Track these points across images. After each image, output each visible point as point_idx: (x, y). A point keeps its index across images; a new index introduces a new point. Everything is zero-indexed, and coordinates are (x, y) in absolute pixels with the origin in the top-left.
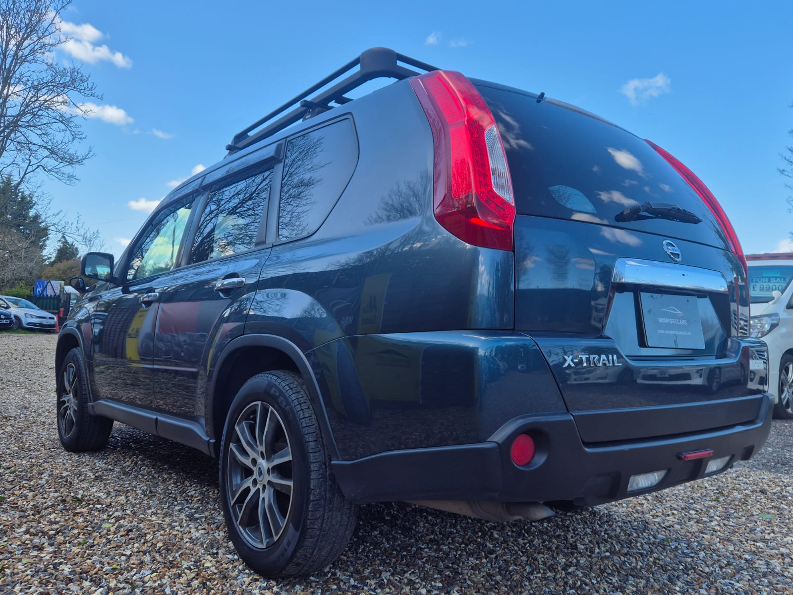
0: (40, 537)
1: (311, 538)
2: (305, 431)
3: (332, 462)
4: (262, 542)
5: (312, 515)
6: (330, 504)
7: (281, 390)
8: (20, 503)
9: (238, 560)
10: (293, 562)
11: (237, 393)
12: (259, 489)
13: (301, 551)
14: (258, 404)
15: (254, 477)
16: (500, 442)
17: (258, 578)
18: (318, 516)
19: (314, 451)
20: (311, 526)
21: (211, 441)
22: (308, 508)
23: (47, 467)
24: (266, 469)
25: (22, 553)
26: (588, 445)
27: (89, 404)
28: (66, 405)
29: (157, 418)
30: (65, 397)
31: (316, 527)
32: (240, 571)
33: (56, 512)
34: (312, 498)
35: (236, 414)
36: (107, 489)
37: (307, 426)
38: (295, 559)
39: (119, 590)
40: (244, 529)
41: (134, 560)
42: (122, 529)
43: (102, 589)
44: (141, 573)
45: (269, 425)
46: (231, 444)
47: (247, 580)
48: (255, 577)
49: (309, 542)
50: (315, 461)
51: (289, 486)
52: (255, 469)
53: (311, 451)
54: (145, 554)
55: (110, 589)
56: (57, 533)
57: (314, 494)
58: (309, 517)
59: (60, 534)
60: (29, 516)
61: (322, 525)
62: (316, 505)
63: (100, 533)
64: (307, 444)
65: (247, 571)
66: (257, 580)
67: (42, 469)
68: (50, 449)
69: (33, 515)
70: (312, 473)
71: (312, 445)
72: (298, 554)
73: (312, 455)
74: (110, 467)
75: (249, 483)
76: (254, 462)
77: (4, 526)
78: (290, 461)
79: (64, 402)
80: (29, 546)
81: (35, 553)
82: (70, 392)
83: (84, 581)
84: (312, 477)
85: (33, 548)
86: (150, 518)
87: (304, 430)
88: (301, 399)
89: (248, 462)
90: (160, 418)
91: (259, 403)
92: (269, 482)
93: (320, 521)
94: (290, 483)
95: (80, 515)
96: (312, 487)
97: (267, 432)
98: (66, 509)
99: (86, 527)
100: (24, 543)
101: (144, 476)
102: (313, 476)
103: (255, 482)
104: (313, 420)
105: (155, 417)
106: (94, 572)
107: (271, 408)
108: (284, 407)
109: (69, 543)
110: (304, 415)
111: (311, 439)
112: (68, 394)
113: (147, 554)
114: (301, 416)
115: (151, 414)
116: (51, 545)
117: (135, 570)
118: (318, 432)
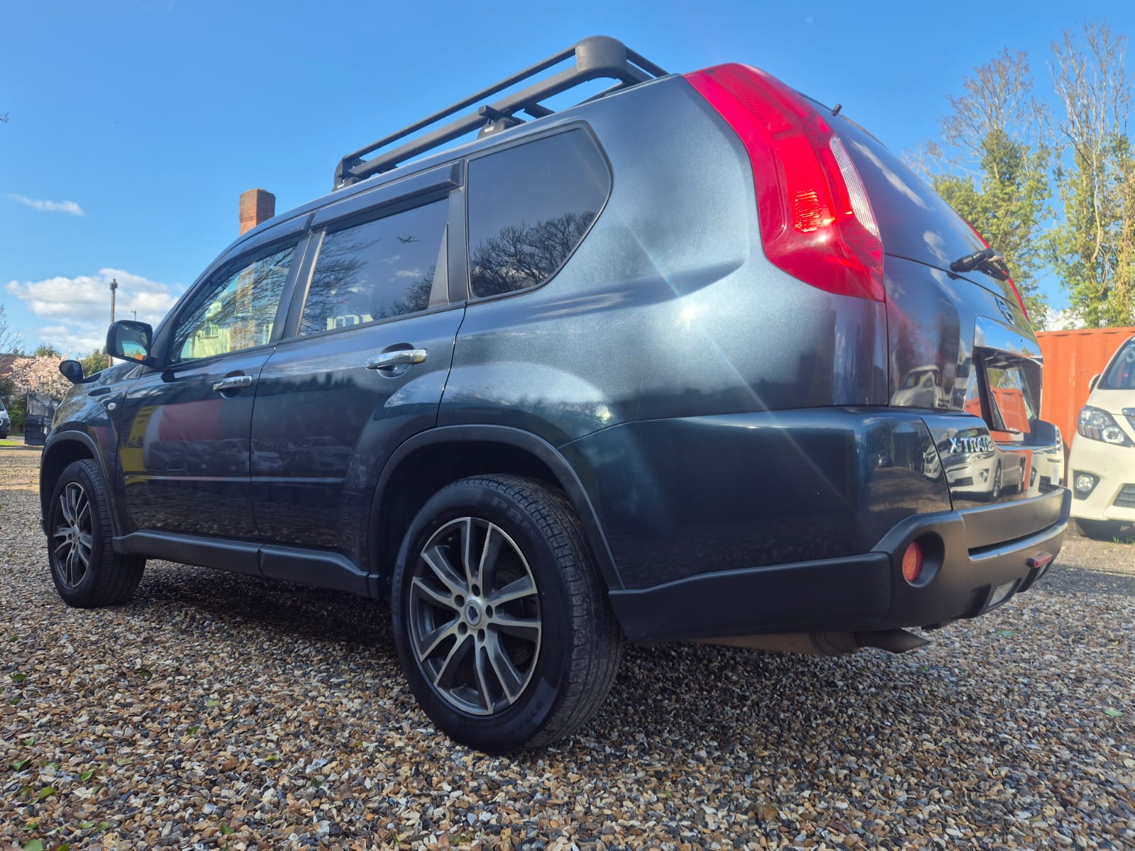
0: (122, 727)
1: (573, 695)
2: (558, 553)
3: (611, 592)
4: (484, 706)
5: (577, 665)
6: (597, 648)
7: (509, 500)
8: (52, 682)
9: (436, 734)
10: (544, 730)
11: (420, 508)
12: (471, 637)
13: (559, 715)
14: (465, 522)
15: (461, 620)
16: (890, 552)
17: (482, 755)
18: (583, 665)
19: (574, 579)
20: (575, 680)
21: (370, 576)
22: (571, 657)
23: (58, 630)
24: (484, 608)
25: (107, 752)
26: (973, 551)
27: (114, 538)
28: (67, 541)
29: (259, 551)
30: (63, 531)
31: (580, 680)
32: (449, 749)
33: (120, 690)
34: (576, 643)
35: (424, 537)
36: (171, 654)
37: (560, 547)
38: (549, 725)
39: (298, 789)
40: (448, 692)
41: (287, 747)
42: (241, 706)
43: (271, 791)
44: (313, 763)
45: (489, 549)
46: (414, 578)
47: (468, 759)
48: (476, 755)
49: (570, 701)
50: (576, 592)
51: (536, 629)
52: (461, 610)
53: (570, 580)
54: (298, 737)
55: (287, 790)
56: (144, 719)
57: (579, 637)
58: (572, 668)
59: (148, 720)
60: (78, 698)
61: (586, 678)
62: (581, 651)
63: (209, 715)
64: (564, 570)
65: (458, 748)
66: (480, 759)
67: (52, 633)
68: (43, 605)
69: (84, 696)
70: (575, 608)
71: (570, 571)
72: (553, 719)
73: (572, 584)
74: (153, 625)
75: (451, 628)
76: (460, 600)
77: (53, 715)
78: (533, 595)
79: (63, 539)
80: (111, 740)
81: (127, 750)
82: (73, 524)
83: (236, 782)
84: (575, 614)
85: (120, 743)
86: (267, 688)
87: (556, 551)
88: (543, 511)
89: (450, 602)
90: (265, 551)
91: (468, 519)
92: (491, 626)
93: (585, 672)
94: (537, 625)
95: (161, 691)
96: (576, 628)
97: (486, 558)
98: (133, 686)
99: (183, 707)
100: (101, 736)
101: (213, 634)
102: (577, 612)
103: (463, 628)
104: (566, 538)
105: (256, 550)
106: (243, 768)
107: (491, 525)
108: (518, 522)
109: (172, 731)
110: (552, 532)
111: (568, 564)
112: (69, 526)
113: (301, 737)
114: (549, 533)
115: (250, 546)
116: (146, 736)
117: (302, 760)
118: (574, 553)
